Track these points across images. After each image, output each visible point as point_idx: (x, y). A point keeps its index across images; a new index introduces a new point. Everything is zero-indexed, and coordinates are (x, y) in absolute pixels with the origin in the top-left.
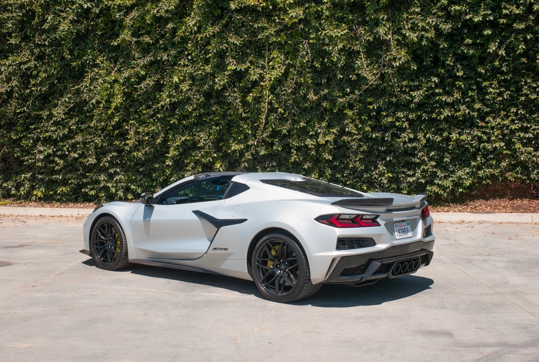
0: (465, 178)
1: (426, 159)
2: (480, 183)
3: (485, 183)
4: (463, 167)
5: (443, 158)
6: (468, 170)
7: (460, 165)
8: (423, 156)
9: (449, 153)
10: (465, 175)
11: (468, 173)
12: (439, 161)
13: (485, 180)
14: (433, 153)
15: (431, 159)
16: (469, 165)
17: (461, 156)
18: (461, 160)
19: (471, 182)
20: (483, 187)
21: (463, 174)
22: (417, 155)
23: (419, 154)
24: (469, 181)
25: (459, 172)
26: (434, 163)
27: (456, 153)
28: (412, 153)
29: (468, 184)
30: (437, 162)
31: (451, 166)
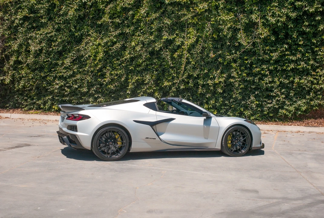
0: (302, 105)
1: (279, 94)
2: (312, 109)
3: (315, 109)
4: (302, 99)
5: (289, 93)
6: (304, 101)
7: (300, 98)
8: (277, 92)
9: (294, 91)
11: (304, 103)
12: (287, 95)
13: (315, 107)
14: (283, 90)
15: (282, 94)
16: (305, 98)
17: (301, 92)
18: (301, 95)
19: (306, 108)
20: (314, 111)
21: (301, 103)
22: (274, 91)
23: (275, 90)
24: (305, 107)
25: (299, 102)
26: (284, 96)
27: (298, 90)
28: (271, 90)
29: (304, 109)
30: (286, 96)
31: (294, 98)
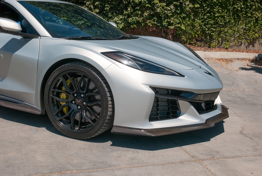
0: (119, 23)
1: (92, 7)
2: (129, 27)
3: (133, 27)
4: (118, 15)
5: (104, 7)
6: (121, 17)
7: (116, 13)
8: (90, 4)
9: (109, 4)
10: (119, 20)
11: (121, 19)
12: (101, 9)
13: (132, 25)
14: (97, 3)
15: (95, 7)
16: (122, 14)
17: (117, 7)
18: (117, 9)
19: (123, 26)
20: (131, 30)
21: (118, 19)
22: (86, 3)
23: (87, 3)
24: (122, 25)
25: (115, 18)
26: (97, 11)
27: (113, 4)
28: (82, 2)
29: (121, 27)
30: (100, 10)
31: (110, 14)
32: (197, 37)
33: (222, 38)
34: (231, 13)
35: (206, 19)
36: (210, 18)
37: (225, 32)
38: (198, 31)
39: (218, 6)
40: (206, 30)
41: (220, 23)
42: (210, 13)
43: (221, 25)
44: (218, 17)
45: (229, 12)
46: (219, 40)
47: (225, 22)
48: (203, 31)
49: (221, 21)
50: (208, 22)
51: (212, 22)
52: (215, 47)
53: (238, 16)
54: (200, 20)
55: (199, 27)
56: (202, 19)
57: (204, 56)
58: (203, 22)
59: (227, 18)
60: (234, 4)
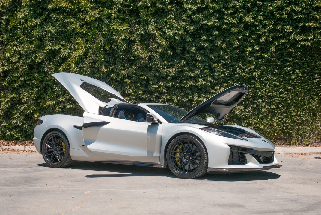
32: (276, 136)
33: (301, 136)
34: (307, 112)
35: (283, 118)
36: (287, 118)
37: (303, 130)
38: (276, 130)
39: (293, 106)
40: (285, 128)
41: (297, 122)
42: (286, 113)
43: (298, 123)
44: (294, 116)
45: (305, 111)
46: (298, 138)
47: (302, 120)
48: (282, 130)
49: (298, 120)
50: (285, 121)
51: (289, 121)
52: (296, 144)
53: (314, 114)
54: (277, 120)
55: (277, 126)
56: (279, 118)
57: (283, 152)
58: (280, 121)
59: (304, 117)
60: (308, 104)
